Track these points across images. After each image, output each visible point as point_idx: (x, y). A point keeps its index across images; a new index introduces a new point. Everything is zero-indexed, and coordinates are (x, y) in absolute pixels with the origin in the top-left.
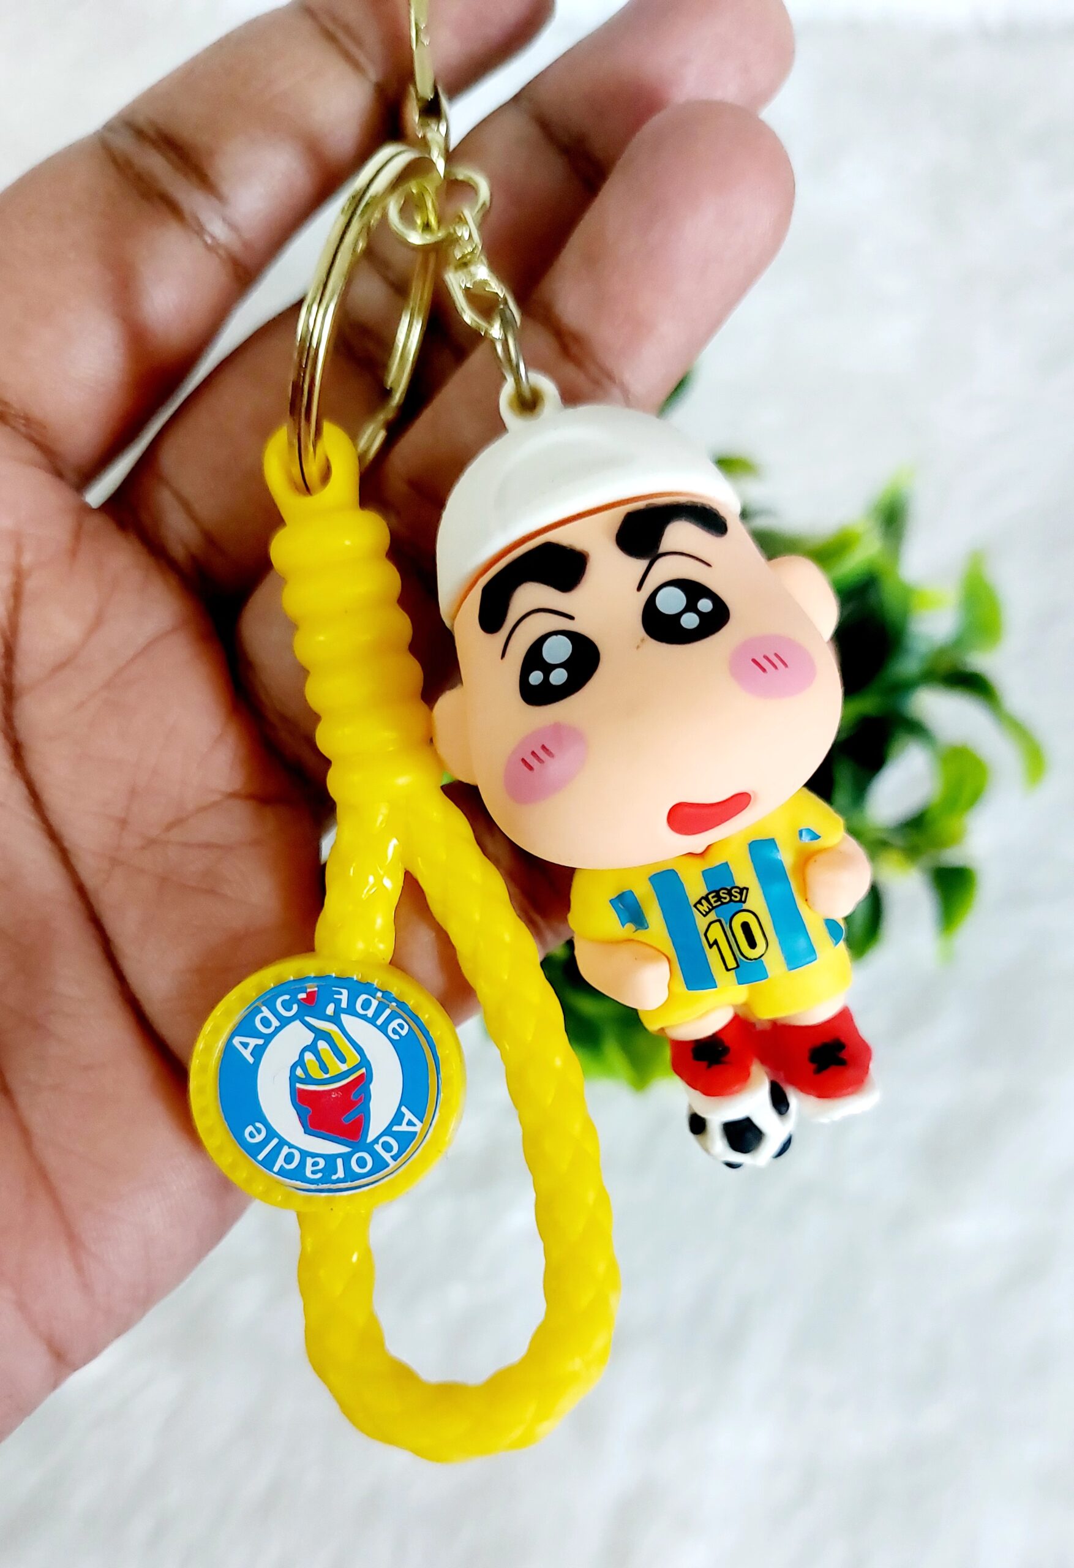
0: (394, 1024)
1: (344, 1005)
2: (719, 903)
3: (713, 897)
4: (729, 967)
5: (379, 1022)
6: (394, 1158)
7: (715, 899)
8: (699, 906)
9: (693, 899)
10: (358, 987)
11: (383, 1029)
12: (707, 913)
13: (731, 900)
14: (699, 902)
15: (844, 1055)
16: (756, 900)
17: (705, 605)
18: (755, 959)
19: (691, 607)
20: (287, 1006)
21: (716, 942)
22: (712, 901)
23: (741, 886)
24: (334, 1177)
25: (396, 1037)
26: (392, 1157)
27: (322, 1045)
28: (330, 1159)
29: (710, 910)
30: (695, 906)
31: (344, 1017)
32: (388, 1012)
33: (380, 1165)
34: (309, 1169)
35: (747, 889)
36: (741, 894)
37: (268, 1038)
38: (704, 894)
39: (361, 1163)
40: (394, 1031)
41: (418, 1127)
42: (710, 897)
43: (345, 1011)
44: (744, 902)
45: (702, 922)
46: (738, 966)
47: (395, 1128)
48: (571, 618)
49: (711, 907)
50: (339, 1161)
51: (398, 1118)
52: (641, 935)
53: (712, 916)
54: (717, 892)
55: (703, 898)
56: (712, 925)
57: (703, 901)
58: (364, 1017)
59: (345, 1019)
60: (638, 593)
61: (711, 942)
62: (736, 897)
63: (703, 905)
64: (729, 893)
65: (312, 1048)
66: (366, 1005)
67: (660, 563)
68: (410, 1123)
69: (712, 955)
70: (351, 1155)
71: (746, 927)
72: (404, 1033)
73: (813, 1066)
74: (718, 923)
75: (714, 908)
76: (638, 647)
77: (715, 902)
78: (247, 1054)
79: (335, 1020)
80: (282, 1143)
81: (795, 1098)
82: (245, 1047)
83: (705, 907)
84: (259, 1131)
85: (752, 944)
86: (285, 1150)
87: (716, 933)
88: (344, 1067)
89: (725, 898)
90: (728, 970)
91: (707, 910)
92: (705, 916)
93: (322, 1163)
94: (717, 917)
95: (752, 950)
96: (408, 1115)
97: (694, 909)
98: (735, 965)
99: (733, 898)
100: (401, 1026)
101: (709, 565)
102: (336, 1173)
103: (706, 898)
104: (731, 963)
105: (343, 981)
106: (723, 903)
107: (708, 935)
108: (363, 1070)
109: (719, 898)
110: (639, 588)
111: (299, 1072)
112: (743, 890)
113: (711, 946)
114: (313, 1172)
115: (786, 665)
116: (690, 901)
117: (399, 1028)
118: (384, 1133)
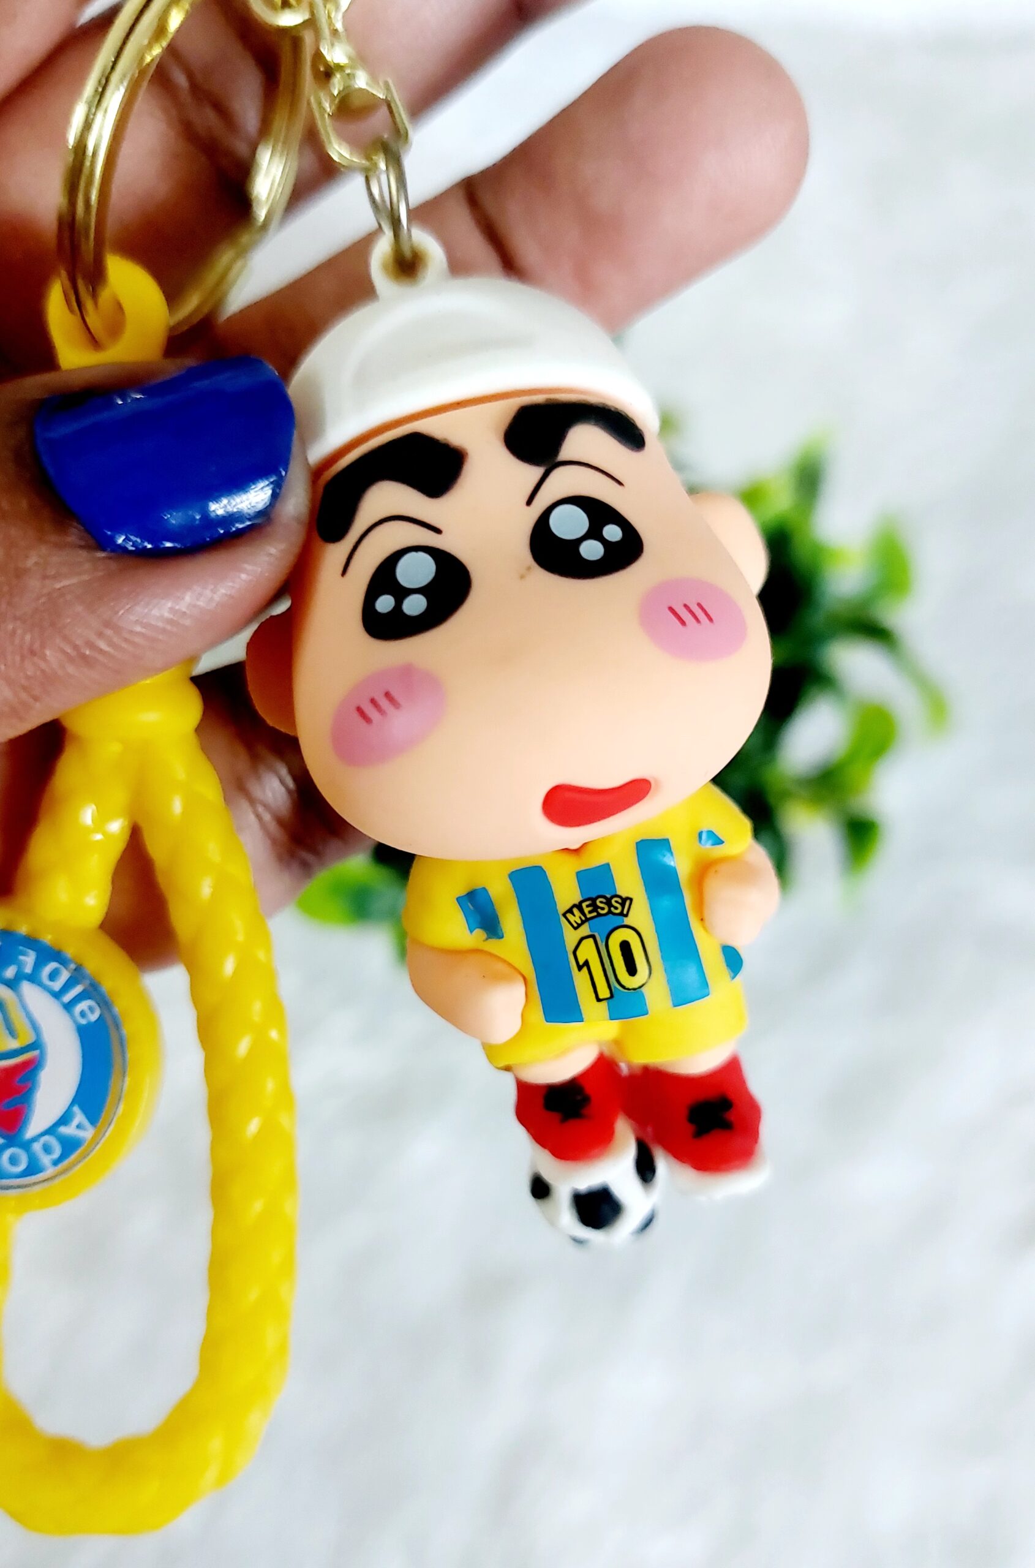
0: (83, 1005)
1: (28, 969)
2: (595, 914)
3: (588, 906)
4: (601, 997)
5: (66, 999)
6: (56, 1163)
7: (590, 909)
8: (569, 916)
9: (563, 905)
10: (49, 954)
11: (68, 1007)
12: (579, 925)
13: (610, 912)
14: (570, 911)
15: (731, 1116)
16: (640, 915)
17: (612, 533)
18: (634, 989)
19: (594, 532)
21: (586, 963)
22: (586, 910)
23: (624, 896)
25: (82, 1020)
26: (51, 1161)
29: (583, 922)
30: (564, 915)
32: (78, 989)
33: (33, 1168)
35: (631, 900)
36: (623, 905)
38: (577, 902)
39: (16, 1161)
40: (82, 1013)
41: (88, 1134)
42: (584, 905)
43: (28, 980)
44: (626, 915)
45: (571, 937)
46: (612, 996)
47: (61, 1129)
48: (438, 531)
49: (583, 918)
51: (66, 1116)
52: (493, 946)
53: (585, 930)
54: (593, 901)
55: (574, 906)
56: (584, 942)
57: (575, 911)
58: (49, 991)
59: (26, 986)
60: (528, 508)
61: (581, 963)
62: (616, 908)
63: (574, 915)
64: (608, 902)
66: (53, 976)
67: (558, 474)
68: (80, 1126)
69: (581, 980)
71: (625, 947)
72: (92, 1016)
73: (690, 1128)
74: (591, 940)
75: (587, 920)
76: (522, 577)
77: (590, 912)
81: (663, 1164)
83: (576, 918)
85: (632, 970)
87: (587, 951)
88: (14, 1044)
89: (603, 909)
90: (599, 1000)
91: (579, 922)
92: (575, 928)
94: (591, 931)
95: (631, 978)
96: (79, 1117)
97: (563, 919)
98: (608, 995)
99: (612, 909)
100: (91, 1009)
101: (620, 483)
103: (579, 906)
104: (604, 992)
105: (31, 942)
106: (599, 915)
107: (578, 953)
108: (36, 1053)
109: (595, 908)
110: (529, 502)
112: (625, 901)
113: (580, 968)
115: (711, 620)
116: (558, 907)
117: (88, 1012)
118: (47, 1132)
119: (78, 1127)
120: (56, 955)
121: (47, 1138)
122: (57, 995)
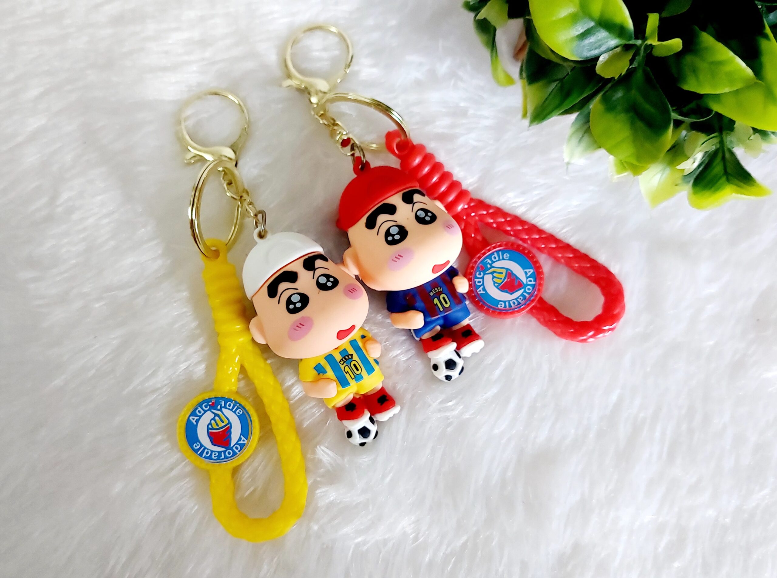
0: (238, 411)
1: (223, 405)
2: (346, 360)
4: (353, 378)
5: (234, 410)
6: (239, 451)
8: (341, 362)
9: (338, 360)
10: (227, 400)
11: (235, 412)
12: (343, 364)
13: (349, 359)
14: (340, 361)
16: (356, 357)
17: (332, 280)
18: (359, 374)
19: (329, 280)
20: (206, 407)
21: (348, 372)
22: (344, 360)
24: (221, 458)
25: (239, 415)
26: (238, 451)
27: (217, 418)
28: (220, 453)
29: (344, 363)
30: (339, 363)
31: (223, 409)
32: (236, 407)
33: (235, 454)
34: (213, 456)
35: (352, 355)
37: (201, 417)
38: (341, 359)
39: (229, 453)
40: (238, 413)
41: (246, 442)
42: (343, 359)
43: (224, 407)
44: (353, 358)
45: (342, 367)
46: (355, 377)
47: (239, 442)
48: (297, 289)
50: (223, 453)
51: (240, 439)
52: (325, 376)
53: (345, 364)
54: (345, 357)
55: (341, 360)
56: (346, 367)
57: (342, 361)
58: (229, 409)
59: (223, 410)
60: (314, 280)
61: (346, 372)
62: (350, 357)
64: (348, 357)
65: (214, 419)
66: (230, 405)
68: (243, 441)
69: (347, 376)
70: (226, 451)
71: (355, 365)
72: (241, 413)
73: (379, 403)
74: (347, 366)
75: (345, 362)
76: (318, 293)
78: (194, 422)
79: (220, 410)
80: (205, 448)
82: (193, 419)
83: (342, 362)
84: (198, 445)
85: (357, 370)
86: (206, 451)
87: (347, 369)
88: (223, 424)
90: (353, 379)
92: (343, 365)
93: (217, 454)
95: (358, 372)
96: (243, 438)
97: (339, 364)
98: (354, 377)
100: (240, 411)
101: (328, 269)
102: (221, 456)
103: (342, 360)
104: (353, 377)
105: (223, 398)
106: (347, 360)
107: (345, 370)
108: (229, 425)
109: (345, 359)
110: (313, 278)
111: (210, 426)
113: (346, 373)
114: (215, 457)
115: (356, 290)
116: (337, 361)
117: (239, 412)
118: (236, 444)
119: (244, 441)
120: (230, 400)
121: (236, 446)
122: (231, 410)
